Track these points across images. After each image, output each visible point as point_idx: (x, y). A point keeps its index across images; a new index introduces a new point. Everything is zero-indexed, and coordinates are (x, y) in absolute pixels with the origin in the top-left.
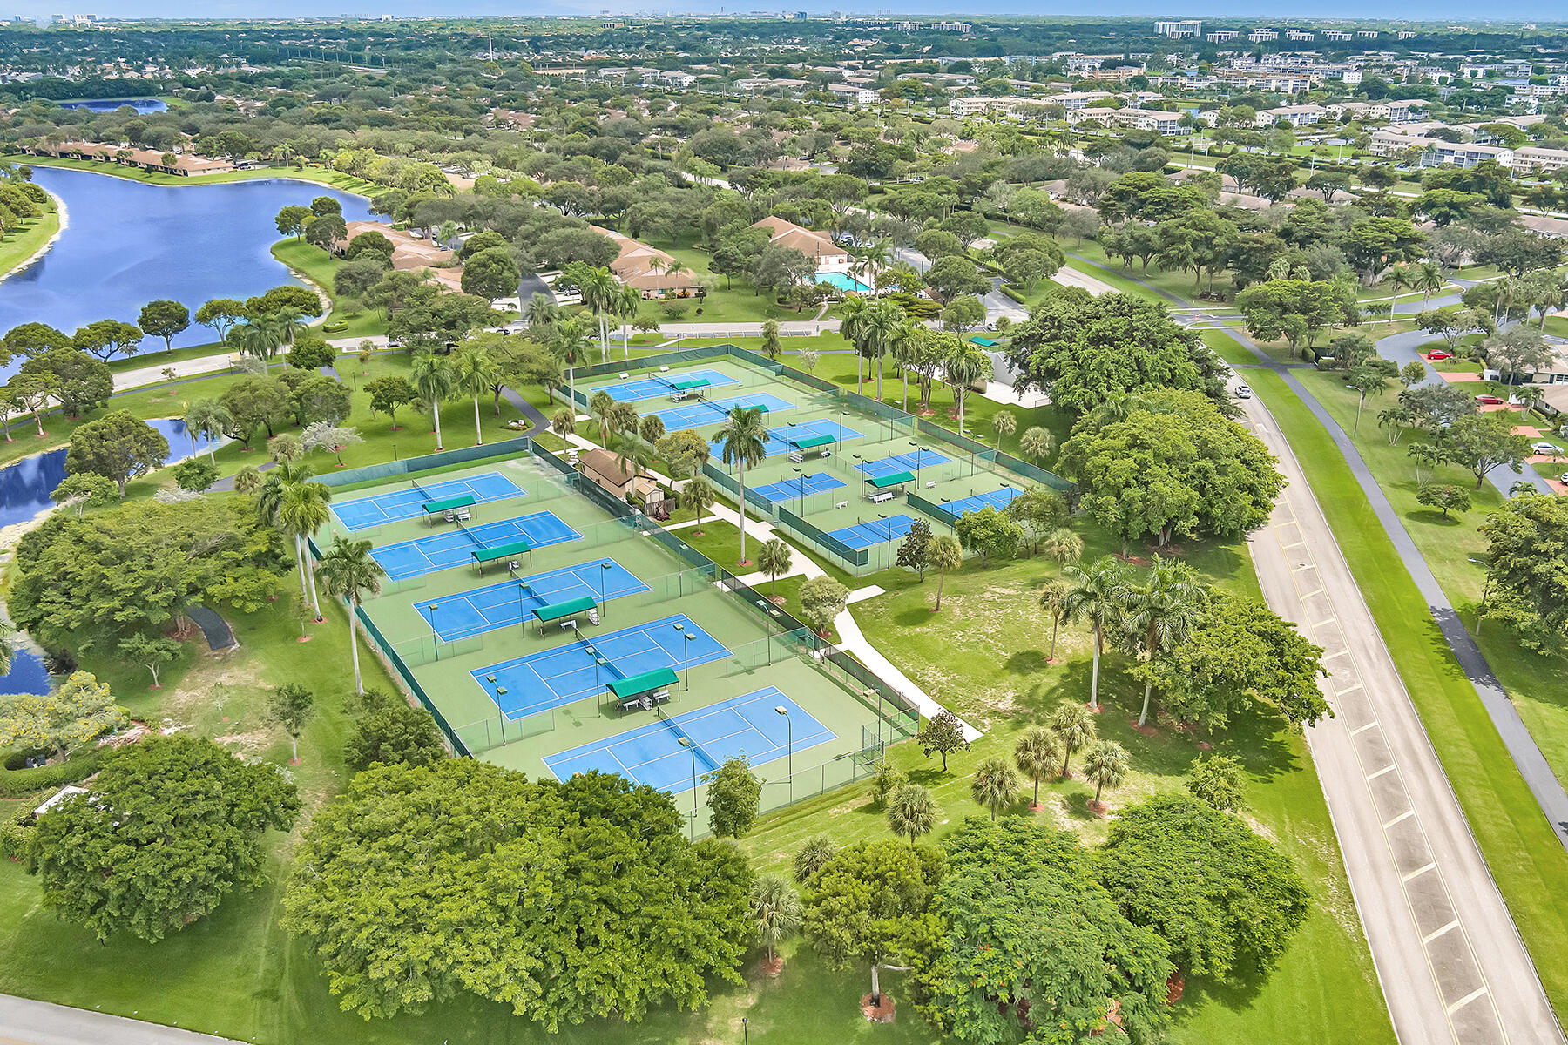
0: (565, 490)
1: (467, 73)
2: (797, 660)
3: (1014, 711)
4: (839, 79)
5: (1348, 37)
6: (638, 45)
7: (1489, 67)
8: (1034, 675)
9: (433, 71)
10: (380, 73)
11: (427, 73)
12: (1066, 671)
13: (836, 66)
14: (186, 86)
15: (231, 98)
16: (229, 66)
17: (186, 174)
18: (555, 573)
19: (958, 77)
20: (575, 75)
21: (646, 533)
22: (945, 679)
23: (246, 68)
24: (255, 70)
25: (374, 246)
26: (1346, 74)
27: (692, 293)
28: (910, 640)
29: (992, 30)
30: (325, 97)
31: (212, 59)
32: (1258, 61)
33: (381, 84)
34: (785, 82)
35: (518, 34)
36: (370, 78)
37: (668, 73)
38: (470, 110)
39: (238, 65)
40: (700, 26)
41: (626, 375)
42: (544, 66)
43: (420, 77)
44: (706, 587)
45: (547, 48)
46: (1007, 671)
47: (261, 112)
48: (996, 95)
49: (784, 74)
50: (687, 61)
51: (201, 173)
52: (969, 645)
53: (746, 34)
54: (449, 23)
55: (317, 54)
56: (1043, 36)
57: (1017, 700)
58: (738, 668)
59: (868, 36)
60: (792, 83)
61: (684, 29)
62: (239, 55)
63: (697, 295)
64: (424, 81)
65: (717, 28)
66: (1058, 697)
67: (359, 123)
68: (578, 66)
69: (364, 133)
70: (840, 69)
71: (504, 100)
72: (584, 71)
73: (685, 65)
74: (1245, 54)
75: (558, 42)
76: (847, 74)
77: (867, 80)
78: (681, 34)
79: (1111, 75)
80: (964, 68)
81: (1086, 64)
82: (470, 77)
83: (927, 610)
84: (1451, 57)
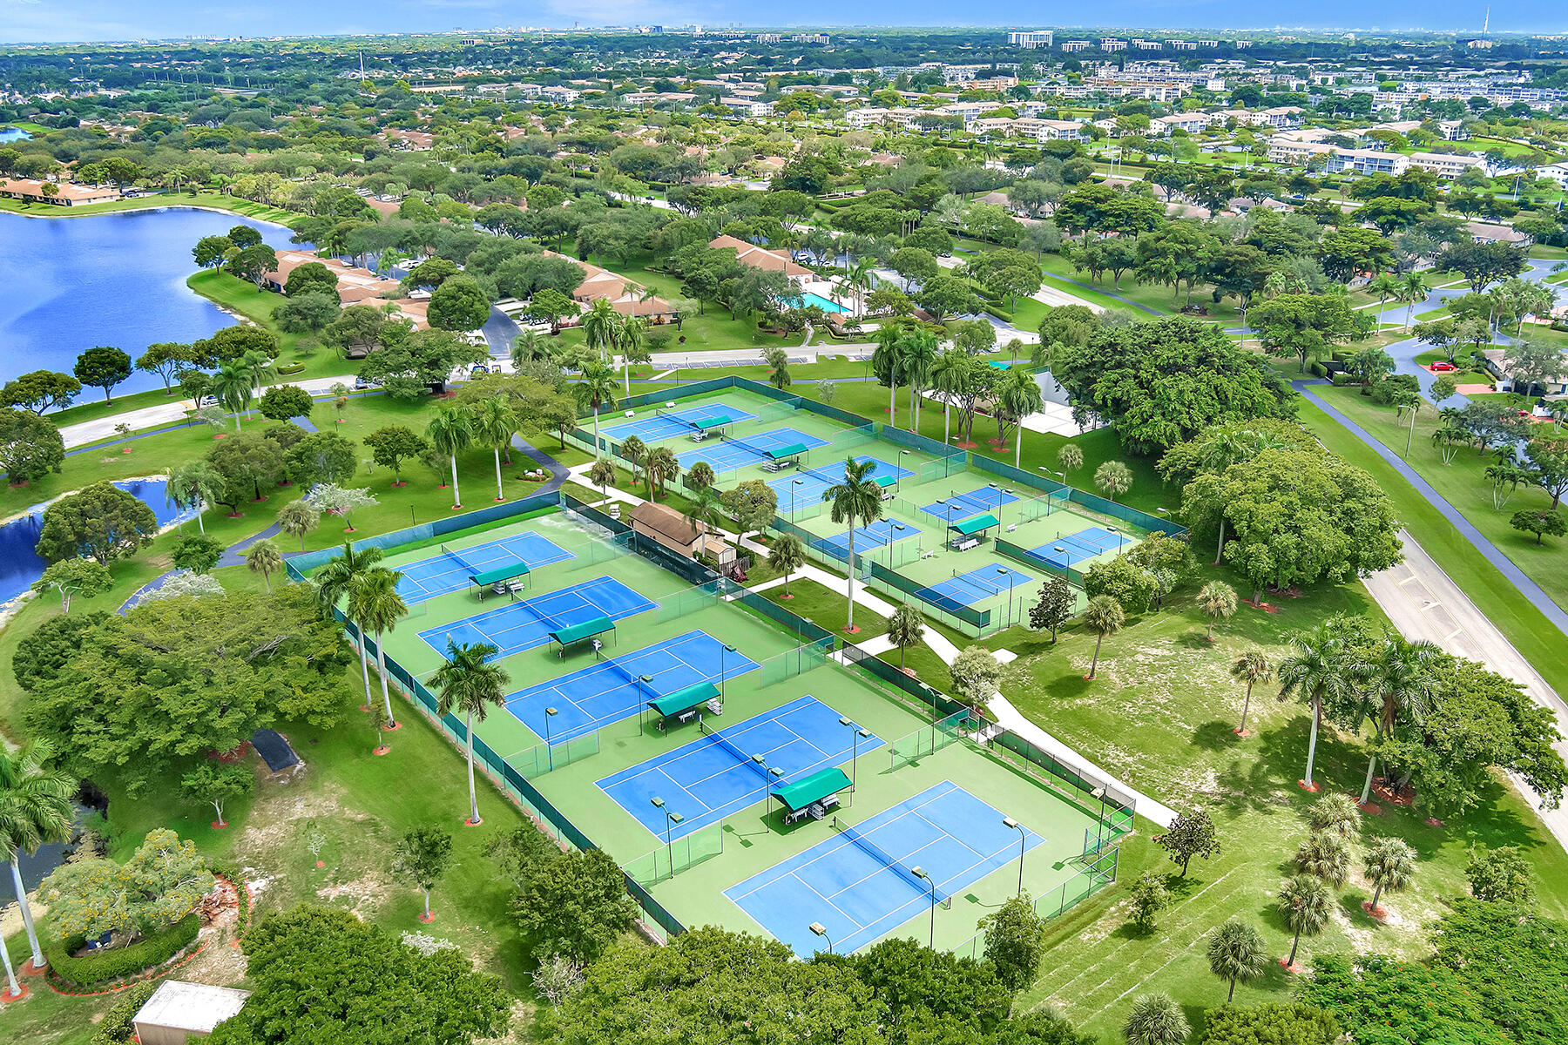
0: (618, 550)
1: (344, 92)
2: (959, 746)
3: (1222, 795)
4: (728, 94)
5: (1193, 47)
6: (507, 61)
7: (1336, 74)
8: (1230, 751)
9: (307, 92)
10: (250, 94)
11: (300, 93)
12: (1263, 744)
13: (715, 79)
14: (44, 111)
15: (96, 123)
16: (86, 90)
17: (69, 204)
18: (647, 651)
19: (842, 89)
20: (453, 92)
21: (729, 598)
22: (1130, 759)
23: (102, 92)
24: (113, 94)
25: (316, 278)
26: (1210, 82)
27: (667, 319)
28: (1074, 714)
29: (850, 41)
30: (200, 120)
31: (64, 84)
32: (1121, 70)
33: (254, 105)
34: (673, 96)
35: (378, 52)
36: (242, 100)
37: (548, 88)
38: (361, 130)
39: (94, 89)
40: (561, 42)
41: (631, 413)
42: (420, 84)
43: (294, 97)
44: (824, 661)
45: (413, 65)
46: (1197, 748)
47: (135, 138)
48: (887, 106)
49: (670, 88)
50: (563, 77)
51: (86, 203)
52: (1141, 718)
53: (610, 49)
54: (304, 43)
55: (174, 77)
56: (904, 49)
57: (1221, 780)
58: (898, 760)
59: (733, 48)
60: (681, 97)
61: (546, 44)
62: (91, 79)
63: (672, 322)
64: (299, 101)
65: (580, 43)
66: (1265, 775)
67: (246, 146)
68: (456, 82)
69: (255, 157)
70: (722, 83)
71: (392, 119)
72: (461, 88)
73: (563, 79)
74: (1107, 63)
75: (425, 59)
76: (731, 86)
77: (757, 93)
78: (546, 49)
79: (988, 85)
80: (844, 80)
81: (961, 74)
82: (347, 96)
83: (1079, 678)
84: (1297, 65)
